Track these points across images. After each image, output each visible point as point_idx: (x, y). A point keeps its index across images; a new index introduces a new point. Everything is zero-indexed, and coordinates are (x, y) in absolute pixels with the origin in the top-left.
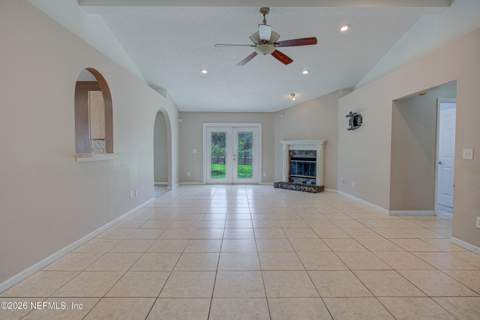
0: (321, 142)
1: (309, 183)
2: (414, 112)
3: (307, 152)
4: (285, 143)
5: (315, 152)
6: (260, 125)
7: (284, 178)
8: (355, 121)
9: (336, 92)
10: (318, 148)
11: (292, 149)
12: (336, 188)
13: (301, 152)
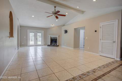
0: (58, 36)
1: (55, 45)
2: (77, 31)
3: (55, 38)
4: (50, 36)
5: (57, 38)
6: (43, 31)
7: (49, 44)
8: (66, 32)
9: (61, 25)
10: (58, 37)
11: (51, 37)
12: (61, 45)
13: (53, 38)
